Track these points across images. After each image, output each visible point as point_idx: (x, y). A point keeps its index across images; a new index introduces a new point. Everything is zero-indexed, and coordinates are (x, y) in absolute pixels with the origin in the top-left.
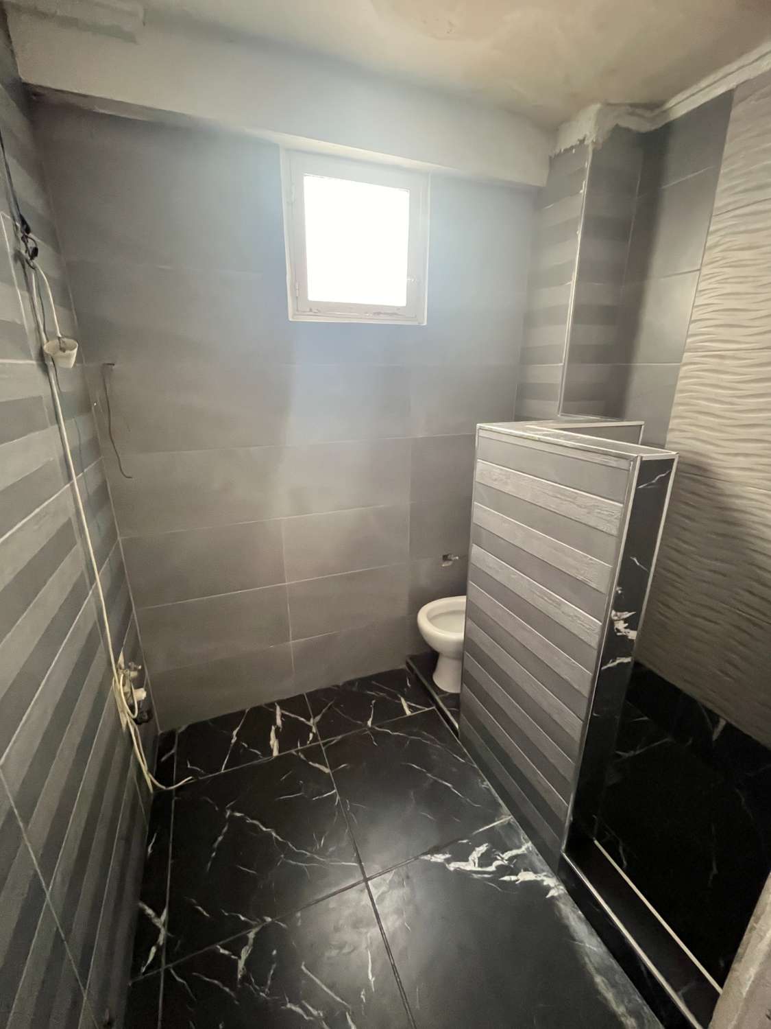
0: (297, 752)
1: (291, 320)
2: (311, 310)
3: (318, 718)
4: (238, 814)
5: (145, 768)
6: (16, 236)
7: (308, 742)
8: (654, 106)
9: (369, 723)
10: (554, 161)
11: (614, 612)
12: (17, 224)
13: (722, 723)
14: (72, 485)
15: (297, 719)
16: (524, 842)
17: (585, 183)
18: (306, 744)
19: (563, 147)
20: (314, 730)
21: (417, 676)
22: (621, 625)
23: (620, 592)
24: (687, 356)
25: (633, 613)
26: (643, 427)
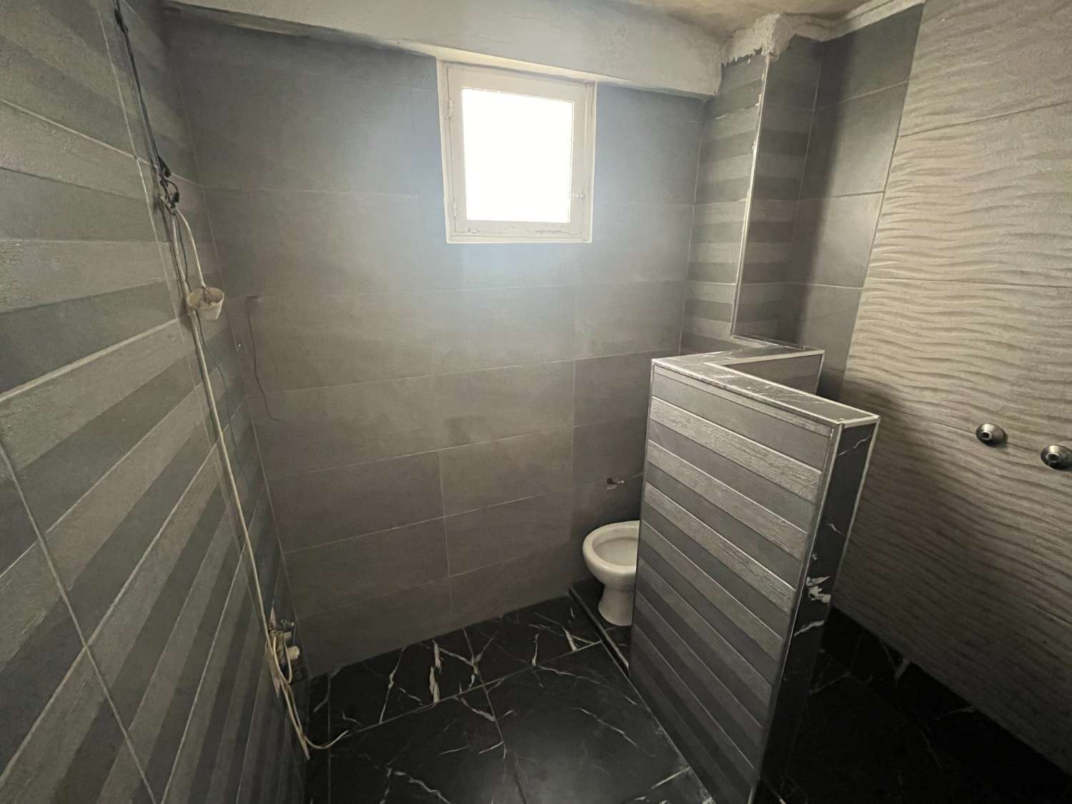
0: (459, 697)
1: (448, 242)
2: (469, 231)
3: (479, 657)
4: (400, 774)
5: (299, 731)
6: (155, 181)
7: (470, 686)
8: (837, 16)
9: (534, 661)
10: (727, 70)
11: (808, 579)
12: (156, 166)
13: (906, 662)
14: (220, 447)
15: (458, 658)
16: (705, 797)
17: (761, 97)
18: (467, 687)
19: (736, 55)
20: (476, 672)
21: (581, 606)
22: (815, 591)
23: (815, 559)
24: (869, 281)
25: (827, 578)
26: (823, 356)
